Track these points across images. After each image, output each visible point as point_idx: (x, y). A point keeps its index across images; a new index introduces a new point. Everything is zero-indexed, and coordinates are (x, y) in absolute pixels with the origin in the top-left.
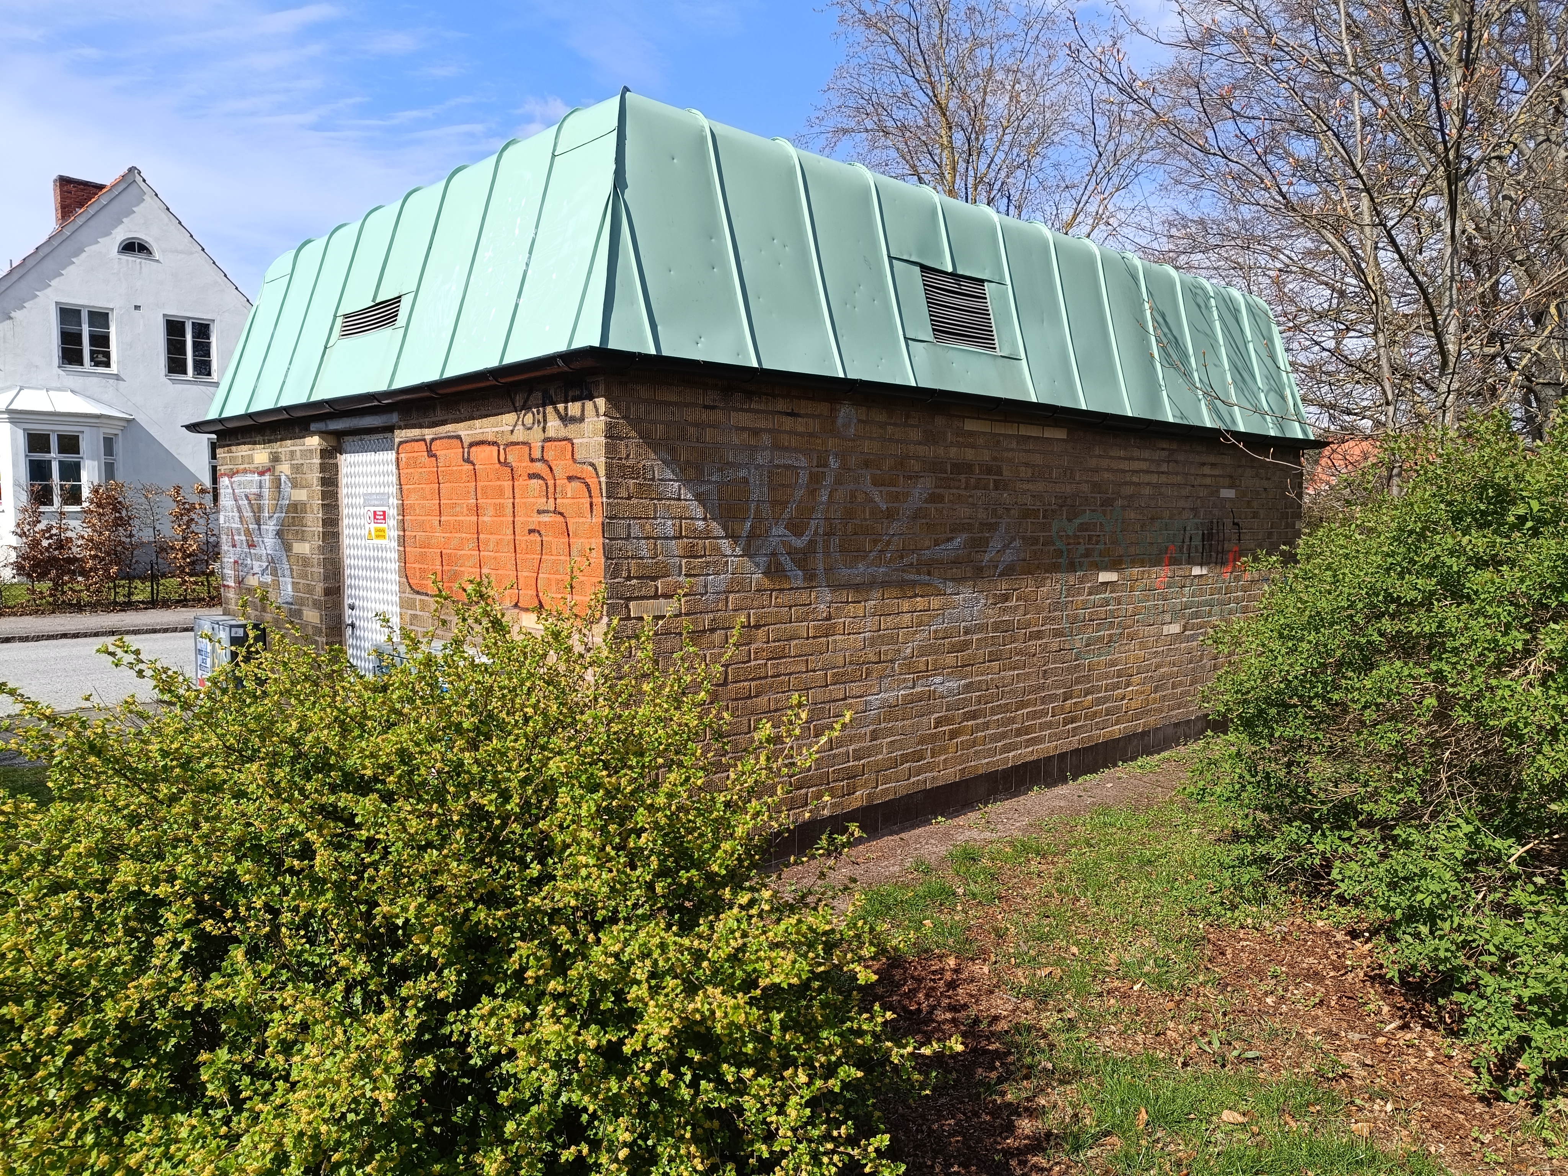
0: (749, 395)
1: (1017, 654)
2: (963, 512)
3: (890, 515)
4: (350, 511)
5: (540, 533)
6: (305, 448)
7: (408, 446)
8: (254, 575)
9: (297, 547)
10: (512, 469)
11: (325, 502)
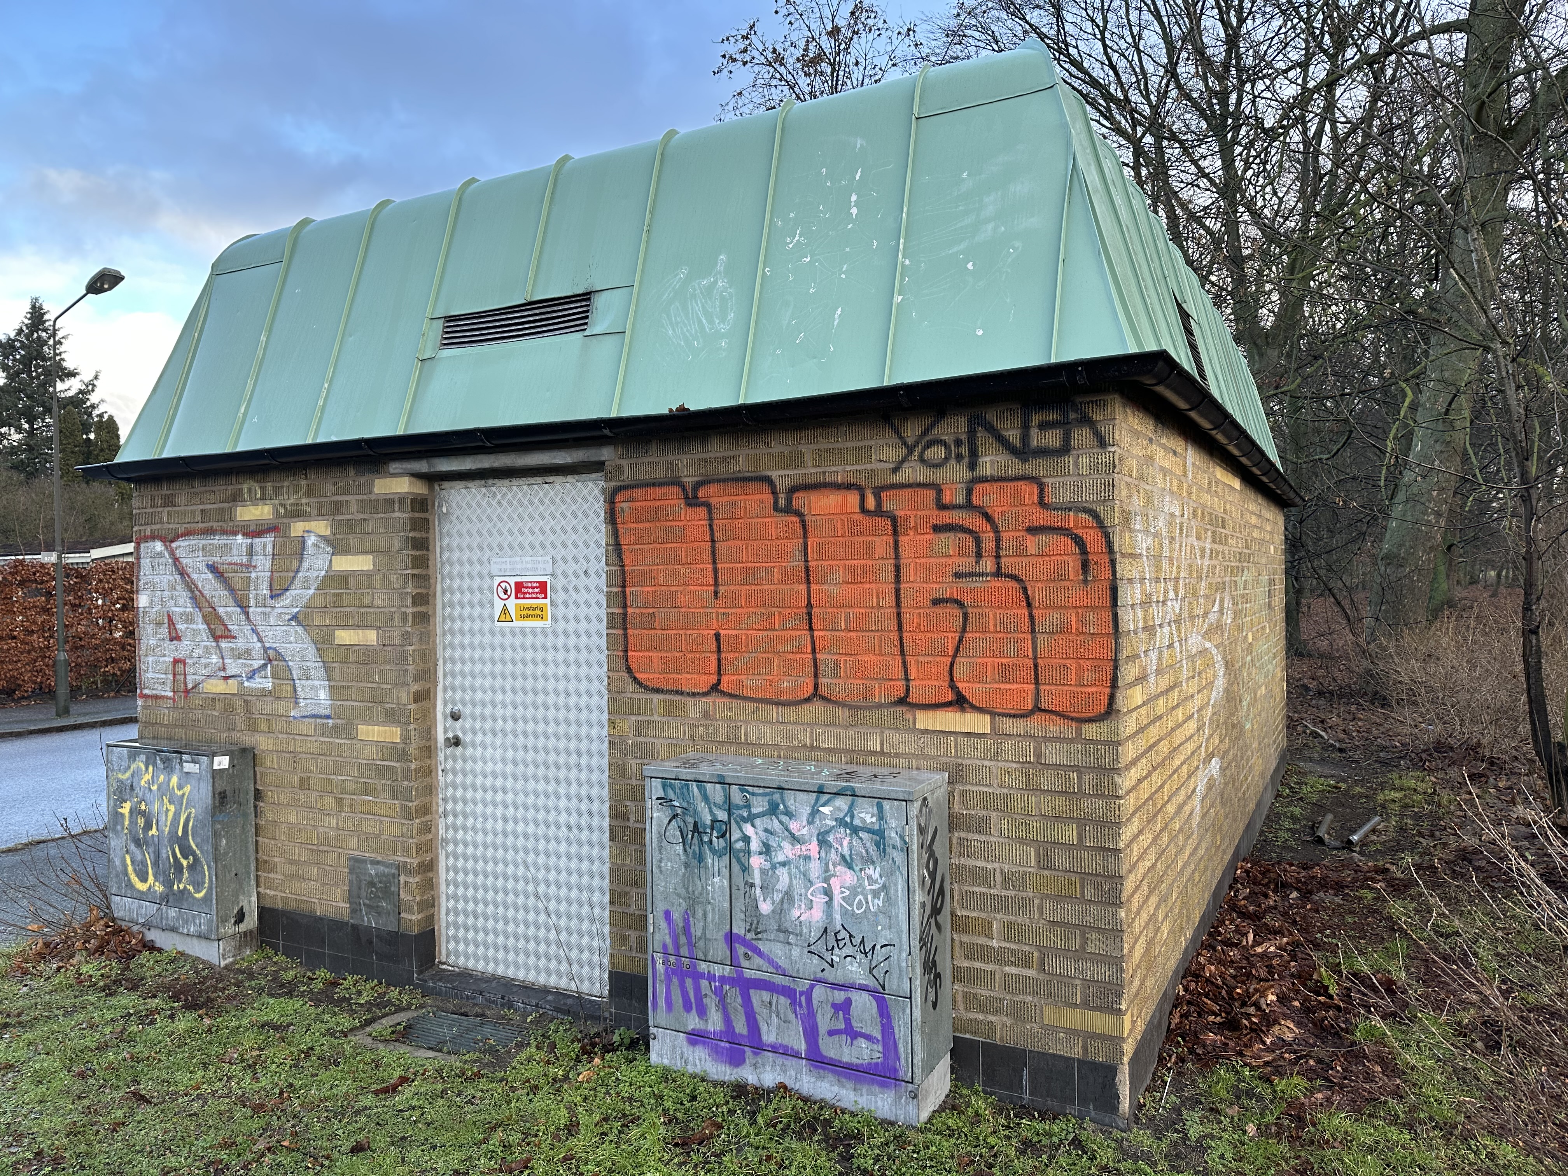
4: (456, 583)
5: (959, 603)
6: (373, 497)
7: (638, 493)
8: (226, 678)
9: (345, 637)
10: (894, 520)
11: (415, 572)
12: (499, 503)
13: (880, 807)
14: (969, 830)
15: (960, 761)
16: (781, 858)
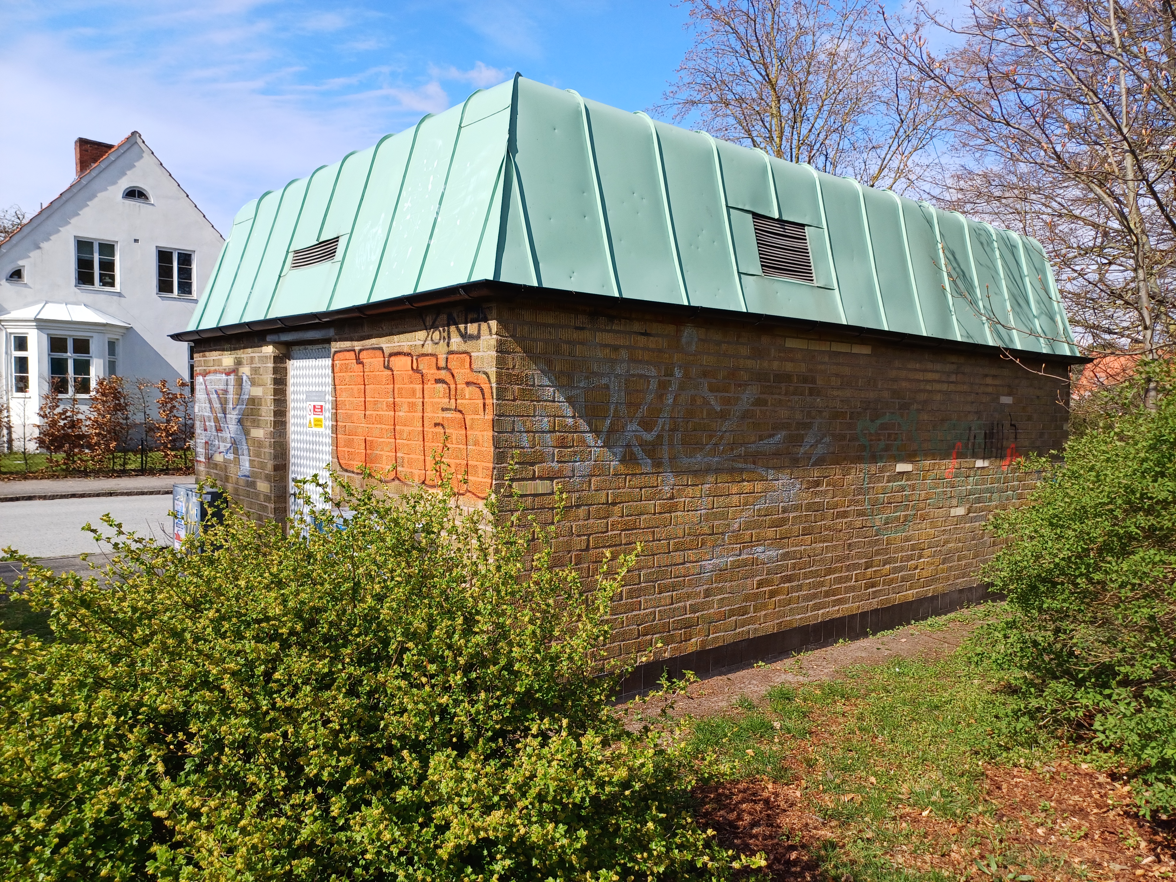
0: (611, 318)
1: (826, 530)
2: (783, 413)
3: (723, 415)
4: (294, 405)
5: (443, 426)
6: (262, 356)
7: (341, 355)
8: (220, 453)
9: (254, 432)
10: (422, 375)
11: (277, 397)
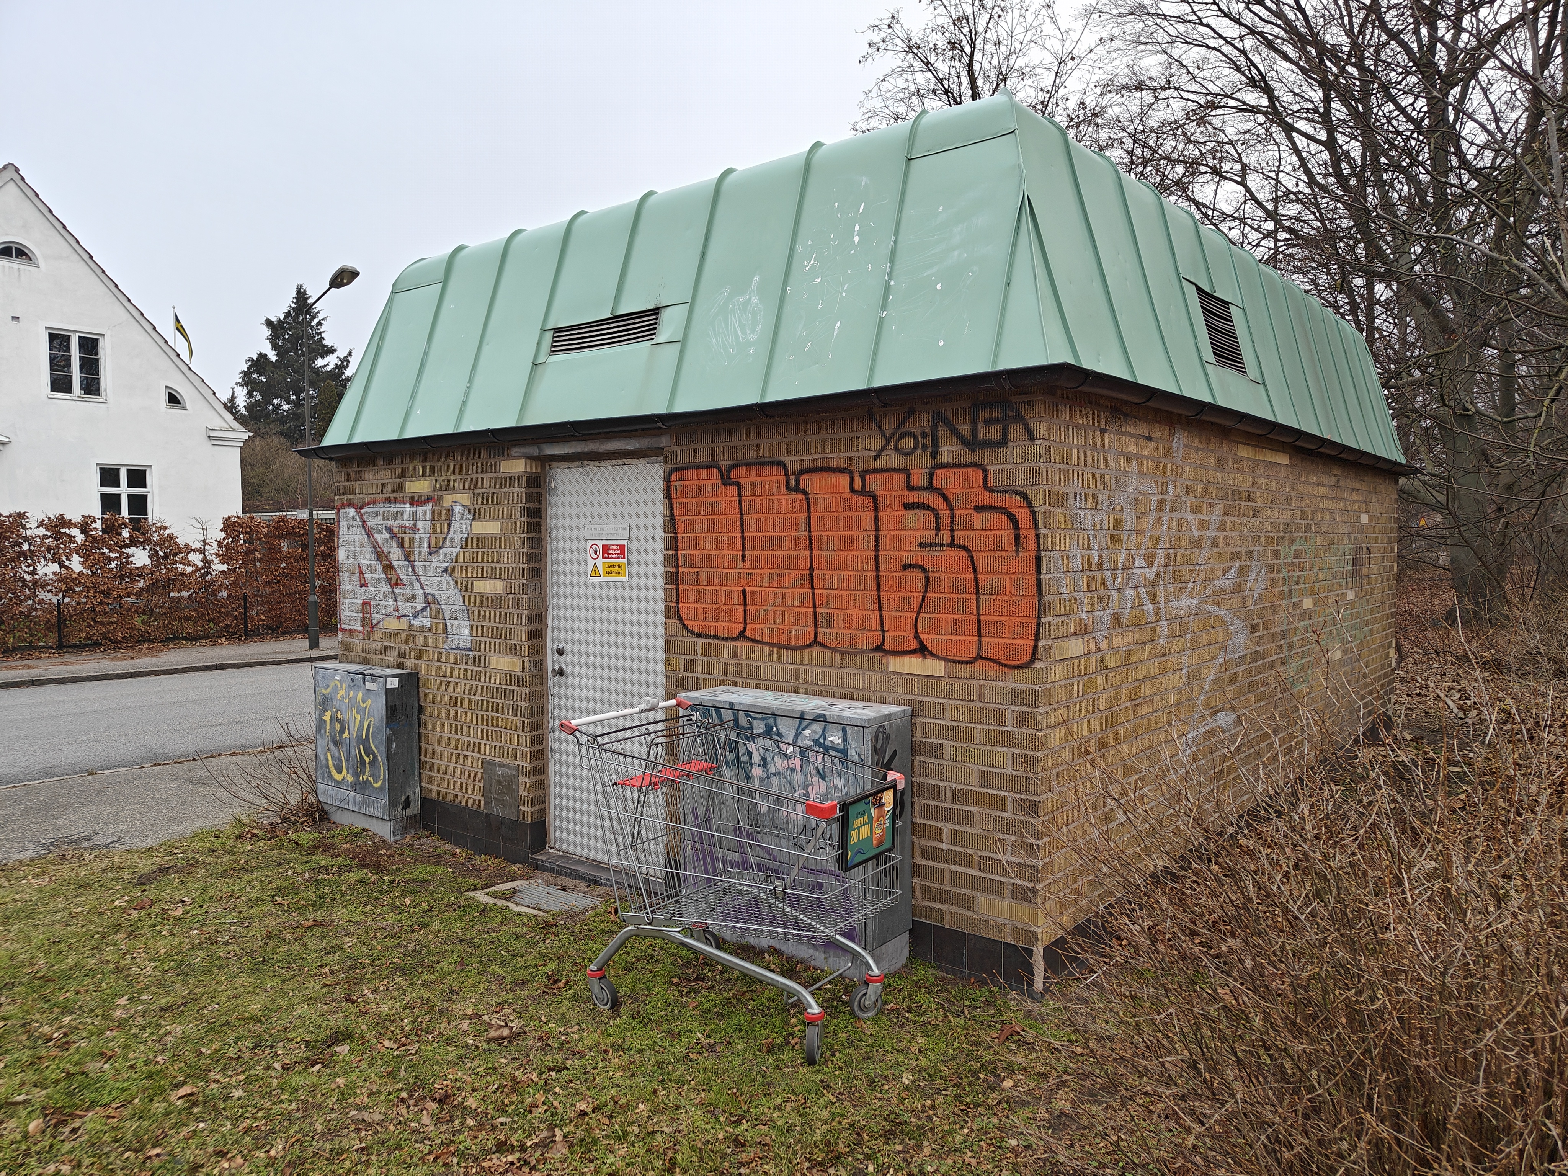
0: (1126, 418)
2: (1237, 539)
3: (1198, 544)
4: (561, 545)
5: (923, 569)
6: (500, 475)
7: (687, 474)
8: (399, 617)
9: (481, 586)
10: (875, 498)
11: (530, 535)
12: (591, 480)
13: (844, 731)
14: (927, 754)
15: (921, 698)
16: (773, 770)
